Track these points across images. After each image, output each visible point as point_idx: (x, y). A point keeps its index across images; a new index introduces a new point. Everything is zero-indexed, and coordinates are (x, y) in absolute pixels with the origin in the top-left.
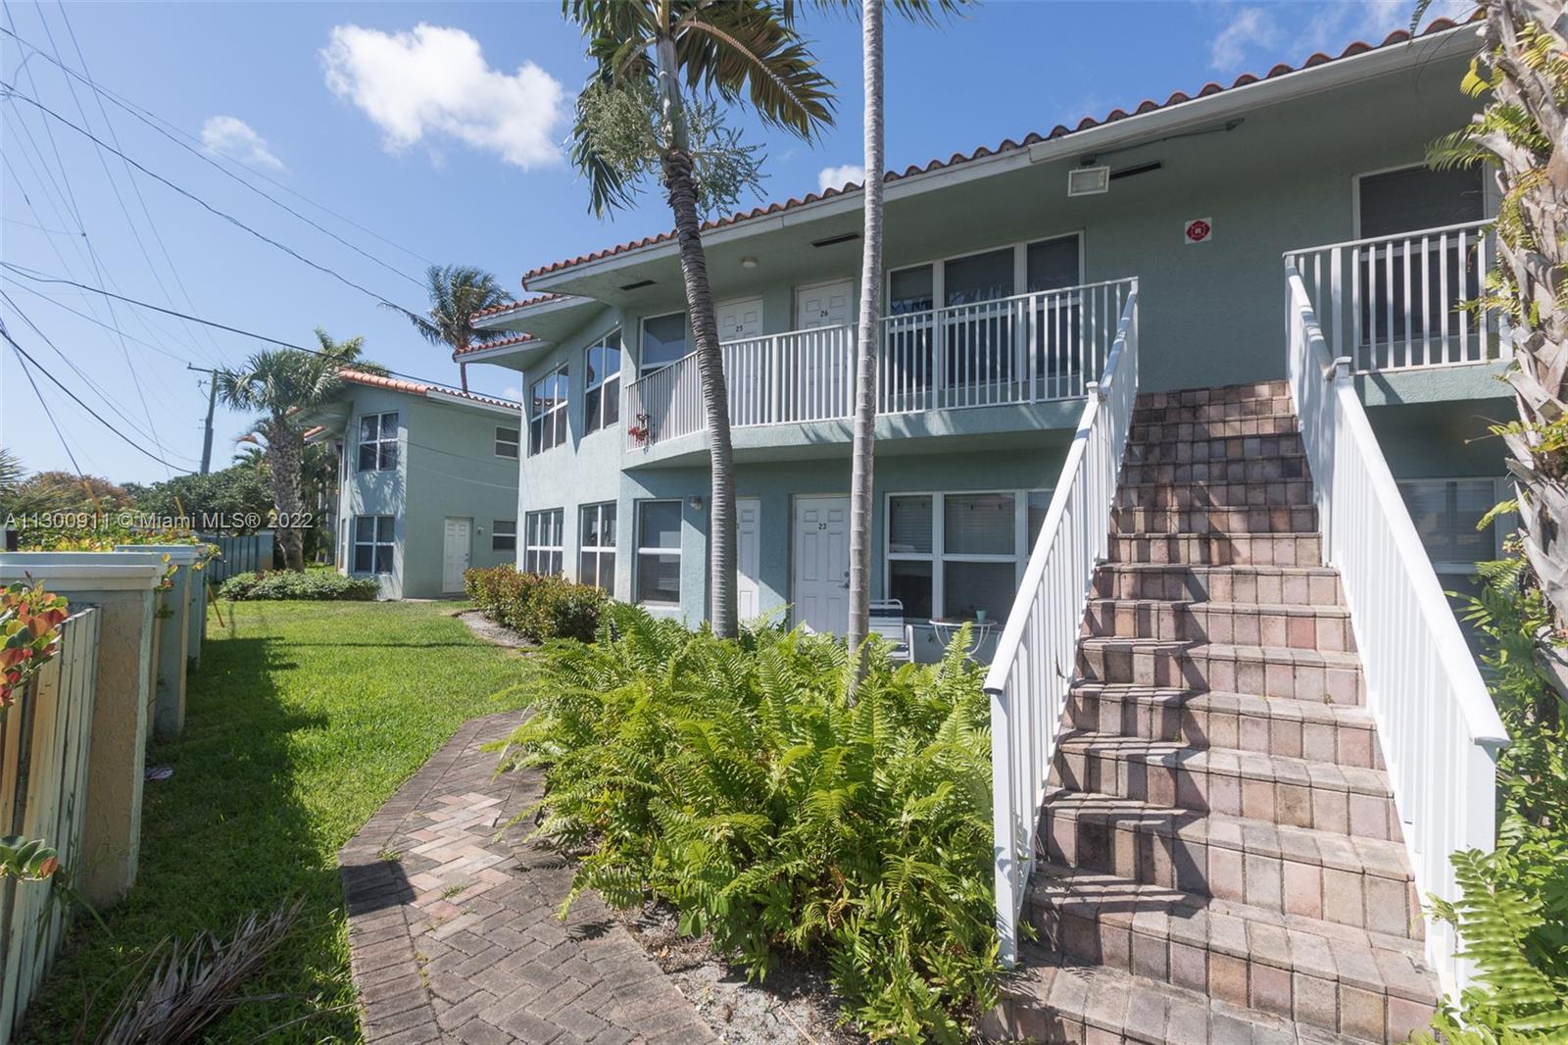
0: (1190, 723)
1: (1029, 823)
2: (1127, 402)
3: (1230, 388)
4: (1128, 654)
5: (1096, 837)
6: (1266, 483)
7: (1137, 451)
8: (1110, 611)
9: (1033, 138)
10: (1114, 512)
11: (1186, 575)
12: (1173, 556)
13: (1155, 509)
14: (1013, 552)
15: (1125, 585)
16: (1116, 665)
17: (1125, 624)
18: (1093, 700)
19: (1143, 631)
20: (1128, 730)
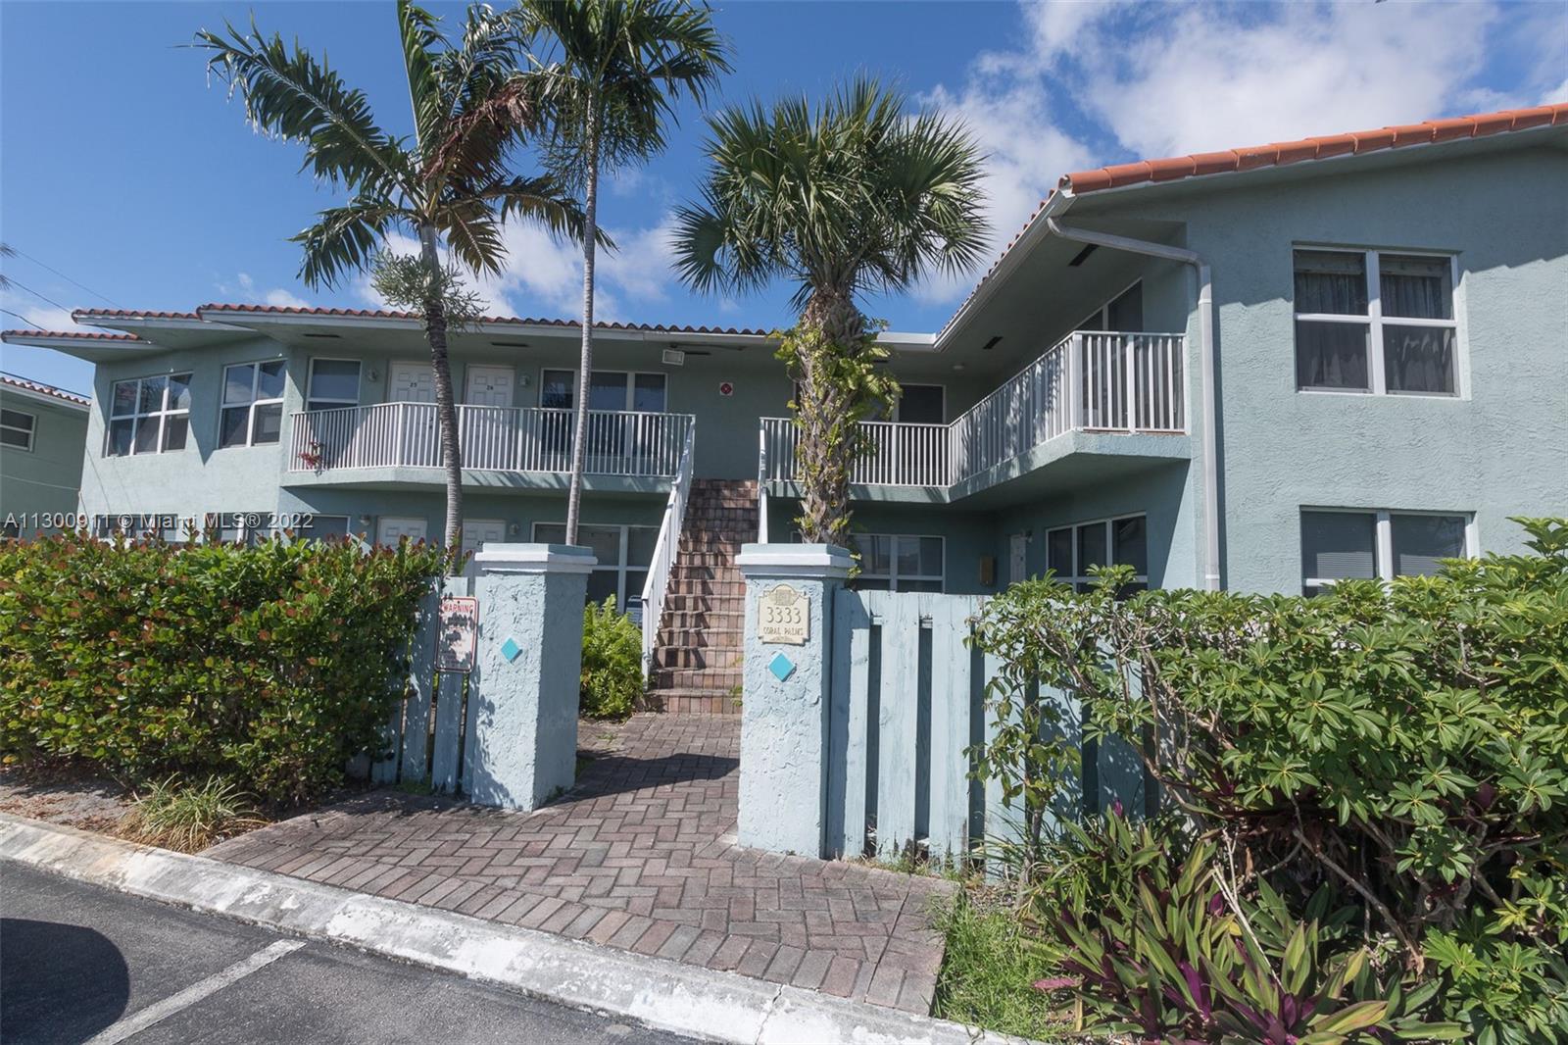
0: (704, 621)
1: (651, 652)
2: (687, 486)
3: (734, 481)
4: (684, 598)
5: (672, 656)
6: (743, 531)
7: (691, 510)
8: (678, 583)
9: (645, 327)
10: (680, 542)
11: (707, 569)
12: (703, 562)
13: (697, 541)
14: (617, 564)
15: (683, 573)
16: (680, 603)
17: (683, 589)
18: (671, 616)
19: (690, 591)
20: (683, 625)
